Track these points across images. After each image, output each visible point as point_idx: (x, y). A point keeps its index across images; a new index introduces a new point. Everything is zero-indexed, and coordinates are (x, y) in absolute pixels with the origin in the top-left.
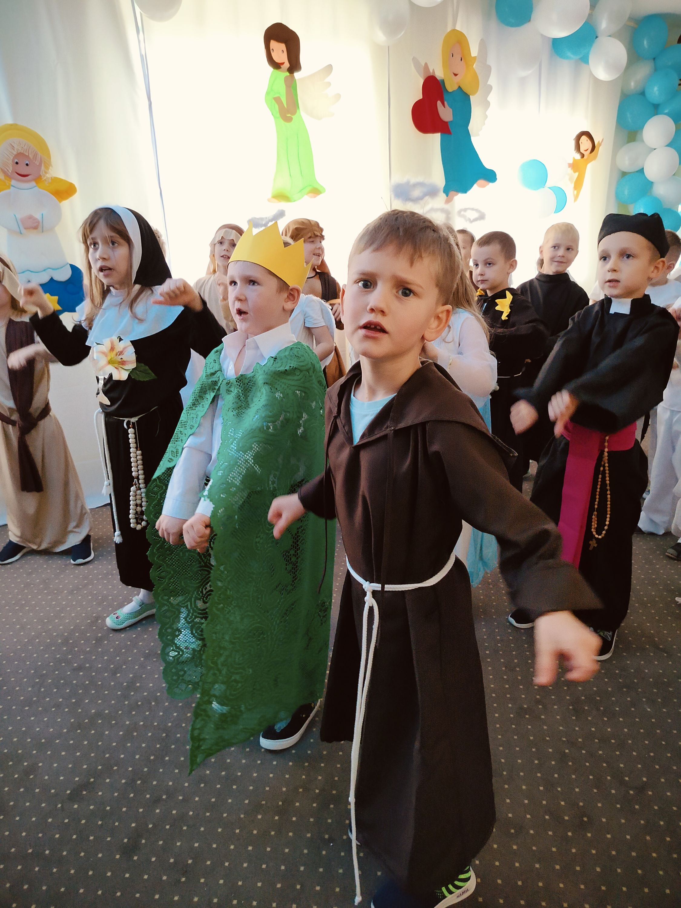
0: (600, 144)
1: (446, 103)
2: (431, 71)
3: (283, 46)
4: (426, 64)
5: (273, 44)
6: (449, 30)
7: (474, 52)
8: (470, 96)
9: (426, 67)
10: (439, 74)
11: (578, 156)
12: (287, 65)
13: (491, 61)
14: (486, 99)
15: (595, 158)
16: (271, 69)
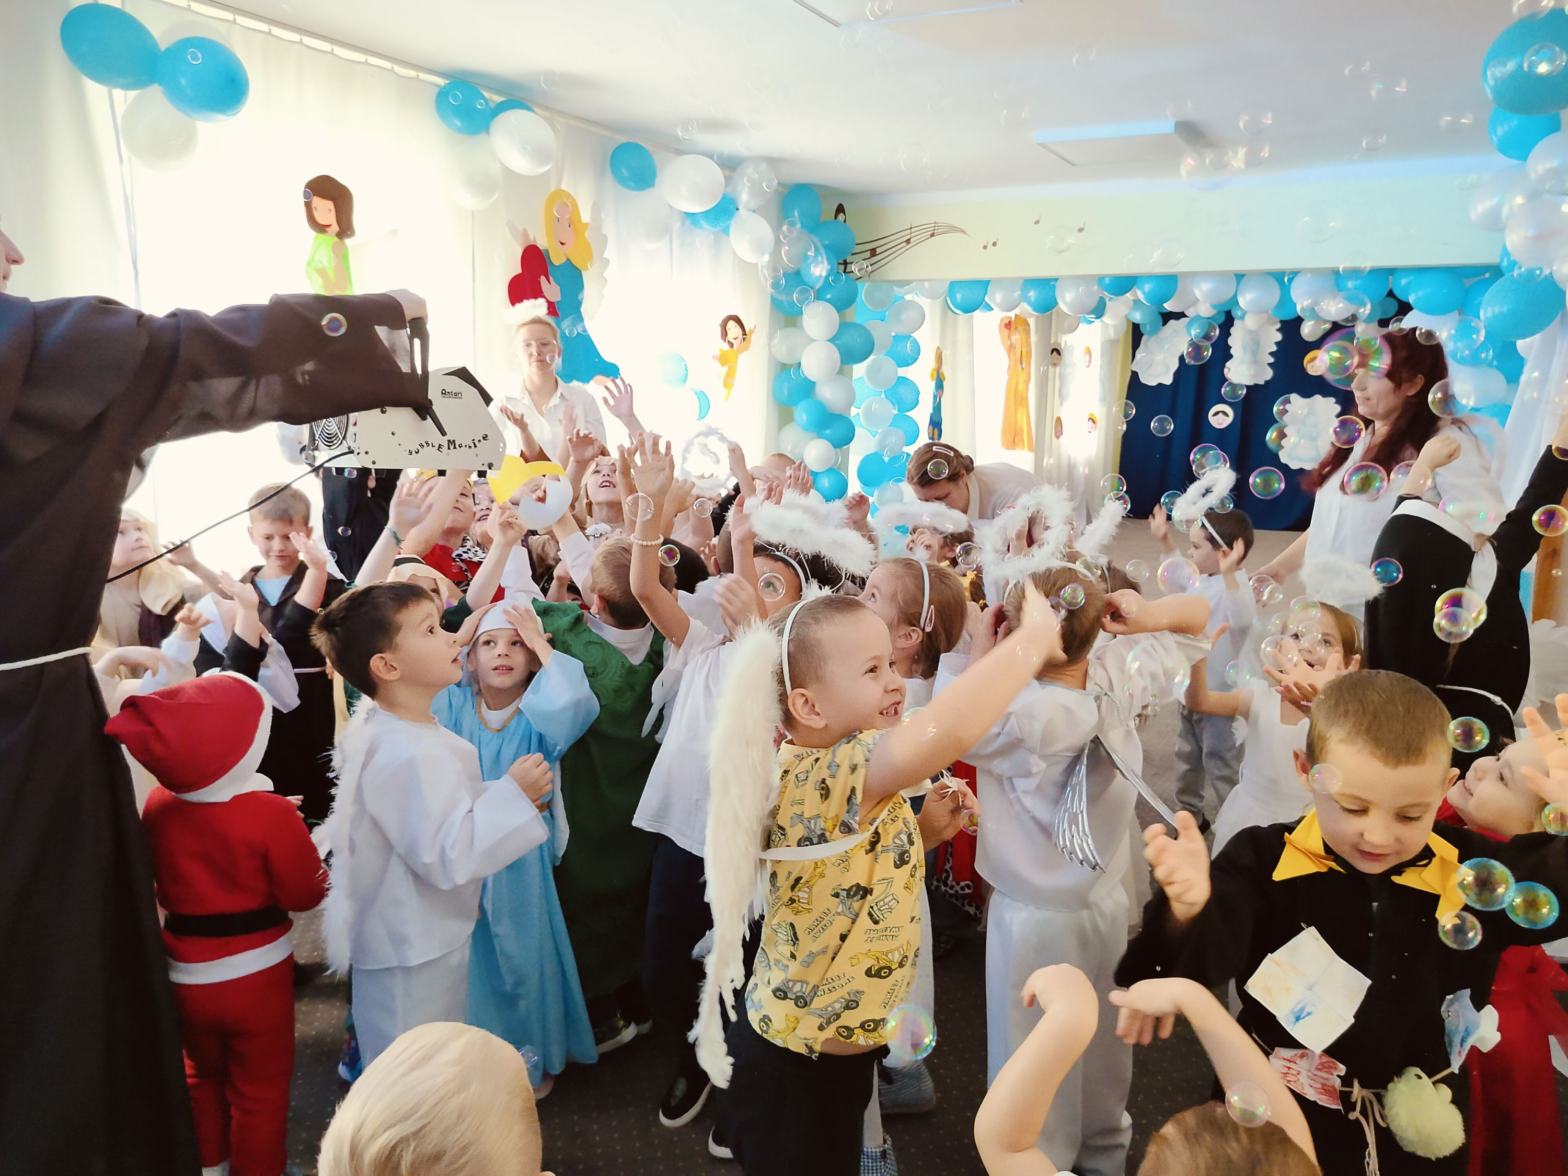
0: (752, 332)
1: (551, 278)
2: (532, 238)
3: (330, 204)
4: (525, 230)
5: (317, 201)
6: (553, 189)
7: (585, 217)
8: (583, 272)
9: (525, 233)
10: (542, 244)
11: (726, 346)
12: (335, 228)
13: (609, 230)
14: (602, 276)
15: (746, 348)
16: (312, 233)
